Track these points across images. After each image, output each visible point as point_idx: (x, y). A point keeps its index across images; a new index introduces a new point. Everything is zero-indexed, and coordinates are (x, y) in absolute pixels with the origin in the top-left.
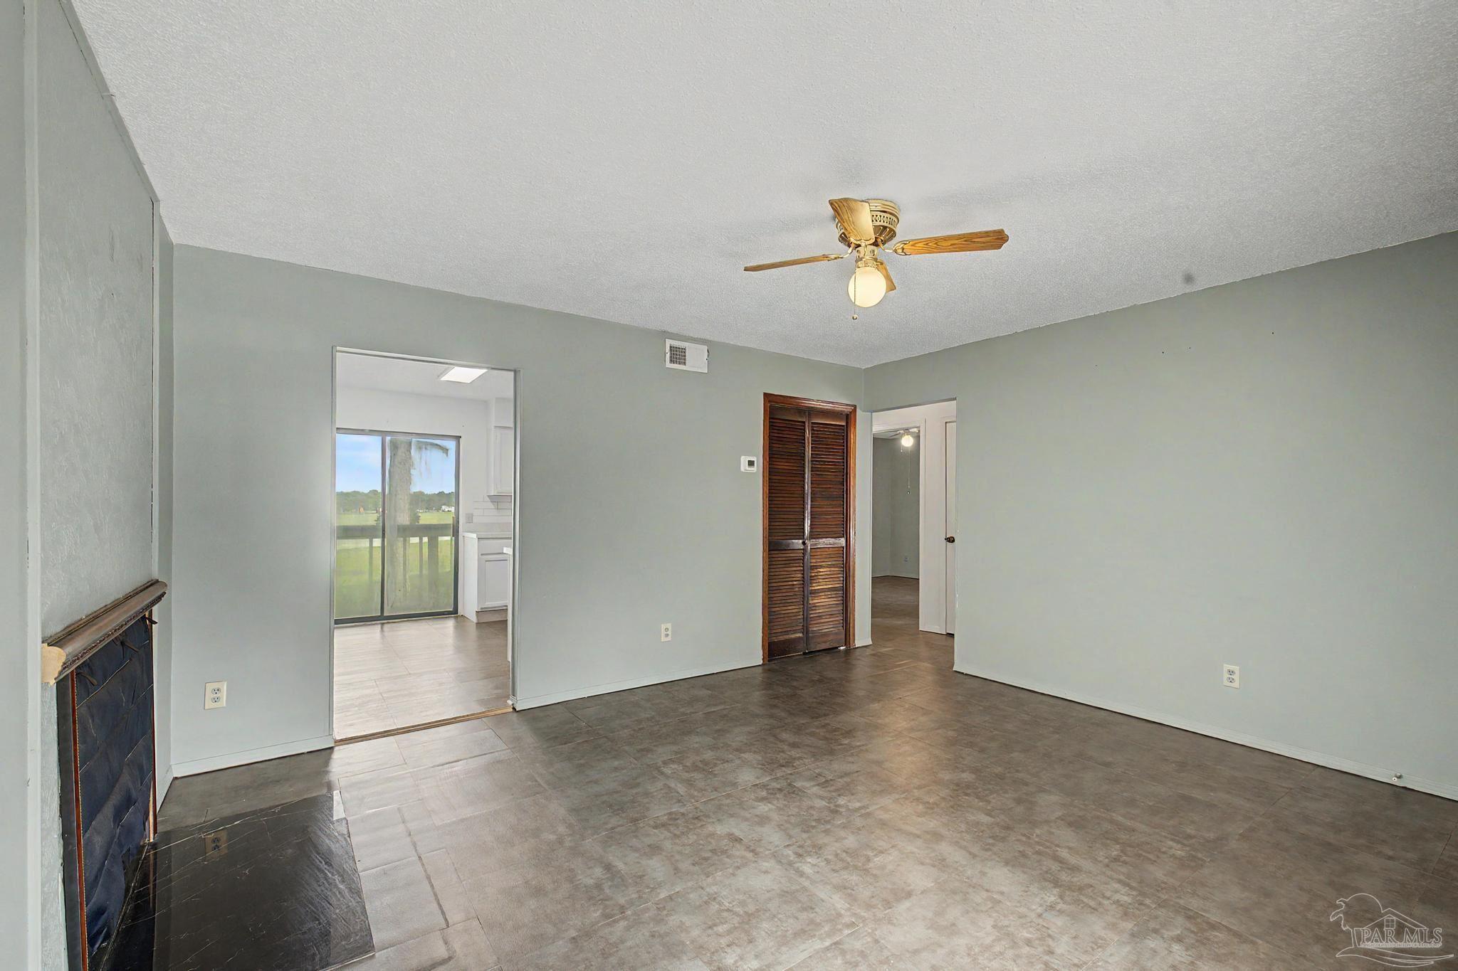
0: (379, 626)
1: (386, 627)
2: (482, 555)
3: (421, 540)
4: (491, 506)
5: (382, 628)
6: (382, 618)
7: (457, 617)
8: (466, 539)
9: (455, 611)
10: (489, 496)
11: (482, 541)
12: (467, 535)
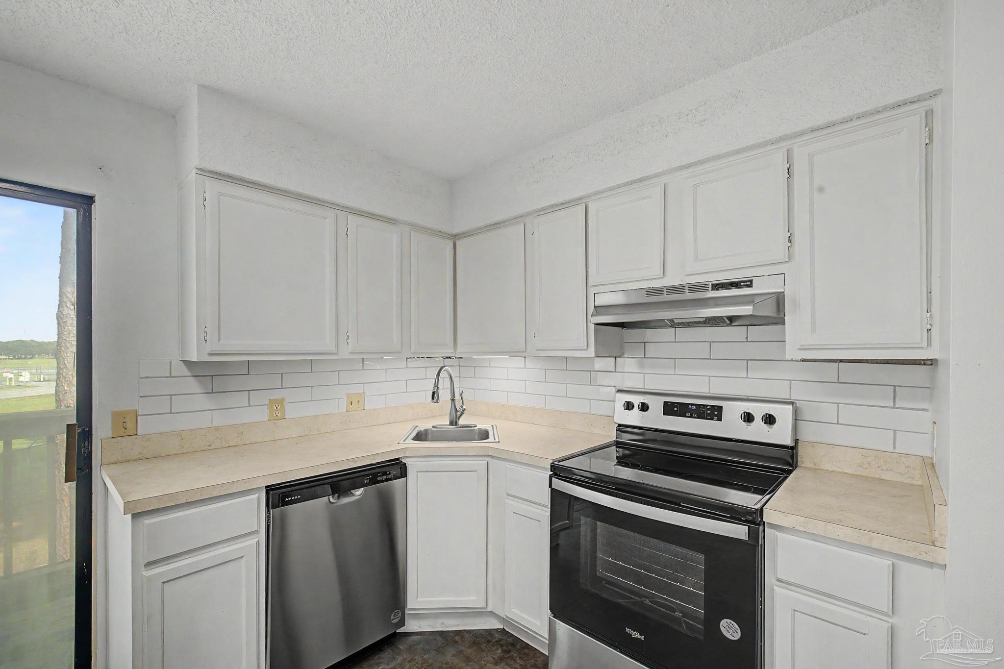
4: (193, 385)
10: (187, 364)
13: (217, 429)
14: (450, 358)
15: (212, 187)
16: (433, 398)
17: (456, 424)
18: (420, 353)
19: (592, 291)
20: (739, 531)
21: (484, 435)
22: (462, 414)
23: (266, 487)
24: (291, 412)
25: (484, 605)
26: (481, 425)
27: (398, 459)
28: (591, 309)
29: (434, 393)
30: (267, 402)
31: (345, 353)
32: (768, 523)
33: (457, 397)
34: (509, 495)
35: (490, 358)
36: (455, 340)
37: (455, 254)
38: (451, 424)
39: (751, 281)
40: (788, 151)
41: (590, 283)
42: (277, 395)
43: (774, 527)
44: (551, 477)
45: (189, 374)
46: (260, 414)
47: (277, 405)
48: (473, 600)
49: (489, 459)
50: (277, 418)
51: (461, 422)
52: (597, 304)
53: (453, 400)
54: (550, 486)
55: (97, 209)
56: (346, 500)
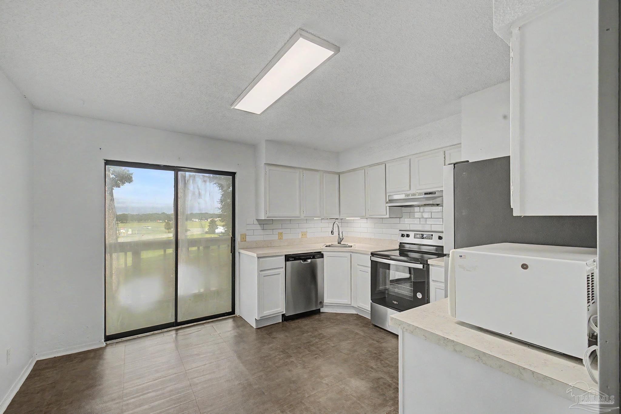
0: (174, 332)
1: (181, 332)
2: (261, 271)
3: (199, 248)
4: (259, 227)
5: (177, 334)
6: (176, 324)
7: (234, 316)
8: (241, 255)
9: (233, 312)
10: (258, 220)
11: (261, 260)
12: (242, 251)
13: (265, 241)
14: (338, 219)
15: (268, 168)
16: (332, 233)
17: (340, 243)
18: (327, 217)
19: (388, 195)
20: (420, 266)
21: (351, 246)
22: (343, 239)
23: (285, 255)
24: (285, 237)
25: (350, 303)
26: (350, 245)
27: (320, 252)
28: (388, 200)
29: (332, 231)
30: (278, 233)
31: (302, 217)
32: (431, 264)
33: (341, 233)
34: (358, 265)
35: (354, 219)
36: (340, 212)
37: (339, 180)
38: (338, 243)
39: (435, 192)
40: (444, 151)
41: (387, 192)
42: (280, 231)
43: (432, 265)
44: (371, 256)
45: (257, 223)
46: (276, 237)
47: (280, 234)
48: (346, 301)
49: (351, 253)
50: (281, 239)
51: (342, 243)
52: (389, 199)
53: (339, 234)
54: (371, 260)
55: (237, 176)
56: (305, 262)
